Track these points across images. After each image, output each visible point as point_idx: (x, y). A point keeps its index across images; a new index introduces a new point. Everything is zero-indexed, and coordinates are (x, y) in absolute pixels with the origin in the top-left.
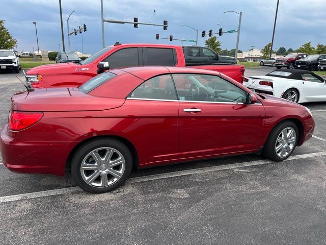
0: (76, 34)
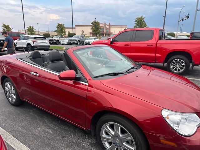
0: (183, 21)
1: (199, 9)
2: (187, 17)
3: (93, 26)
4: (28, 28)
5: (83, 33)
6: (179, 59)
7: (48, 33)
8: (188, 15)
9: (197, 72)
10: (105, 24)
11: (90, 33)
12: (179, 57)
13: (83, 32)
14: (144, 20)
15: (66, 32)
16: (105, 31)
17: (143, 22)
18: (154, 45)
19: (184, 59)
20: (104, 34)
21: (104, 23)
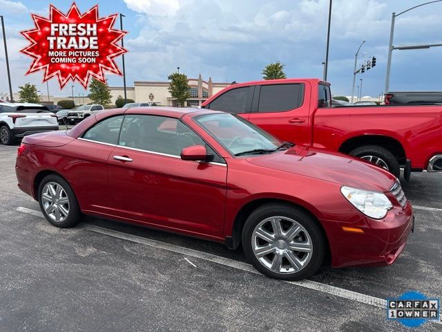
1: (395, 46)
2: (371, 64)
3: (174, 84)
4: (22, 88)
5: (152, 100)
6: (371, 157)
7: (71, 99)
8: (374, 59)
9: (416, 185)
10: (200, 80)
11: (169, 100)
12: (371, 150)
13: (151, 97)
14: (283, 70)
15: (111, 97)
16: (200, 94)
17: (280, 74)
18: (307, 122)
19: (385, 155)
20: (198, 101)
21: (198, 78)
